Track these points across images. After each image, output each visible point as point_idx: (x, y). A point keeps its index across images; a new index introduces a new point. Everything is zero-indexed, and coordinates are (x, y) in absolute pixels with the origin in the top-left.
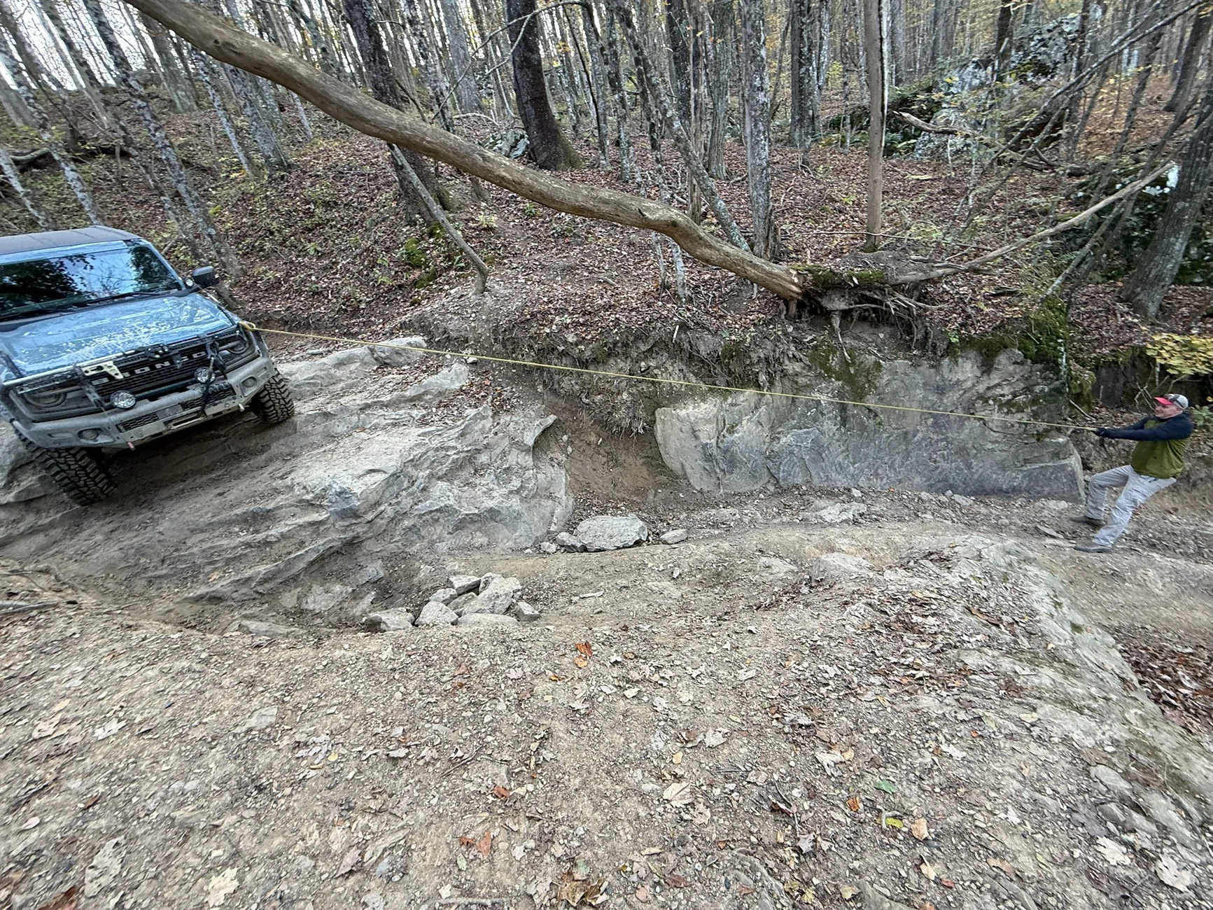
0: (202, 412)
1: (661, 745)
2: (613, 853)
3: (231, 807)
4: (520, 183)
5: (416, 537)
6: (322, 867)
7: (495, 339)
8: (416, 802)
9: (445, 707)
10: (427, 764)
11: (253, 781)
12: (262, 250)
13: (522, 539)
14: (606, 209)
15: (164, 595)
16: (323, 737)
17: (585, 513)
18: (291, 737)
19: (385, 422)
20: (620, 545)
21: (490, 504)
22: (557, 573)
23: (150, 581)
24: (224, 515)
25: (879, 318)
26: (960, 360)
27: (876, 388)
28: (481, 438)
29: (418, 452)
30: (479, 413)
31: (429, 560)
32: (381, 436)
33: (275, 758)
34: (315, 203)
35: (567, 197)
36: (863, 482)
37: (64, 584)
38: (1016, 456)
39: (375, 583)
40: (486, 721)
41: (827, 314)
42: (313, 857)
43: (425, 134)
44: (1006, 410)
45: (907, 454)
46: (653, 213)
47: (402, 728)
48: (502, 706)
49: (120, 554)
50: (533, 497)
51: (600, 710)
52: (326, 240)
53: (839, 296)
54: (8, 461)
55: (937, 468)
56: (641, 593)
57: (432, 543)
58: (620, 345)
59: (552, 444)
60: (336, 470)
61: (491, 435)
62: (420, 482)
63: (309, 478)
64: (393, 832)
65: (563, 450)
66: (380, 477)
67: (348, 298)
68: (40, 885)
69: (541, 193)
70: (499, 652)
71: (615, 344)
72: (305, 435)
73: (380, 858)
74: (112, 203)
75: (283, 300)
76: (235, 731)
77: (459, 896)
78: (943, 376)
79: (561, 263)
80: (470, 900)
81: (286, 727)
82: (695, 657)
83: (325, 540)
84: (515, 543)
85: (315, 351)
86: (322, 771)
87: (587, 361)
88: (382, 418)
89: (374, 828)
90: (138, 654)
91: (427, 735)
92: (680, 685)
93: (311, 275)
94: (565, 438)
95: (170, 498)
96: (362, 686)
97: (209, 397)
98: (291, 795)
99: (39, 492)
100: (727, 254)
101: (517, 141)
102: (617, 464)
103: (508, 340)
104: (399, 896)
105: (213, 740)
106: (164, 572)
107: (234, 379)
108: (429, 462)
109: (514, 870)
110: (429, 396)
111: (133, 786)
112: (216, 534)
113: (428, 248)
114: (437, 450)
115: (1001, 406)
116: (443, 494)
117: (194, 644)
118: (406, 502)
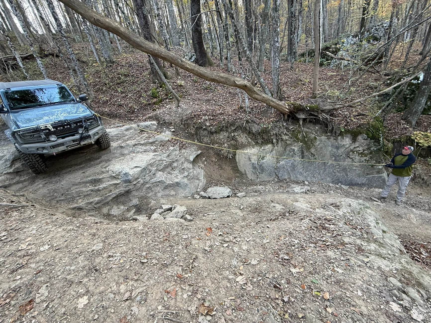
0: (79, 144)
1: (236, 263)
2: (218, 298)
3: (86, 276)
4: (193, 70)
5: (150, 191)
6: (117, 297)
7: (181, 123)
8: (150, 278)
9: (161, 246)
10: (154, 265)
11: (94, 267)
12: (102, 90)
13: (188, 193)
14: (222, 80)
15: (62, 206)
16: (118, 254)
17: (210, 185)
18: (107, 254)
19: (141, 150)
20: (222, 197)
21: (177, 180)
22: (199, 206)
23: (57, 202)
24: (84, 180)
25: (316, 121)
26: (345, 137)
27: (314, 146)
28: (175, 157)
29: (153, 161)
30: (174, 149)
31: (155, 199)
32: (140, 155)
33: (102, 260)
34: (121, 75)
35: (209, 75)
36: (309, 179)
37: (28, 200)
38: (364, 172)
39: (135, 206)
40: (175, 252)
41: (298, 120)
42: (114, 294)
43: (162, 52)
44: (360, 156)
45: (325, 170)
46: (239, 82)
47: (145, 253)
48: (180, 247)
49: (48, 192)
50: (192, 179)
51: (214, 250)
52: (124, 87)
53: (302, 113)
54: (12, 158)
55: (335, 175)
56: (229, 214)
57: (156, 193)
58: (225, 127)
59: (199, 160)
60: (124, 166)
61: (178, 157)
62: (153, 172)
63: (114, 168)
64: (142, 287)
65: (203, 163)
66: (139, 169)
67: (131, 107)
68: (20, 298)
69: (200, 74)
70: (180, 229)
71: (223, 127)
72: (114, 154)
73: (137, 295)
74: (52, 72)
75: (108, 107)
76: (88, 251)
77: (164, 310)
78: (338, 143)
79: (205, 98)
80: (168, 311)
81: (106, 250)
82: (248, 235)
83: (119, 190)
84: (185, 195)
85: (119, 125)
86: (118, 265)
87: (213, 132)
88: (141, 149)
89: (135, 285)
90: (55, 223)
91: (154, 256)
92: (243, 243)
93: (118, 99)
94: (204, 159)
95: (66, 173)
96: (132, 238)
97: (82, 138)
98: (107, 273)
99: (21, 169)
100: (264, 97)
101: (192, 56)
102: (222, 169)
103: (186, 124)
104: (144, 308)
105: (81, 253)
106: (62, 198)
107: (91, 133)
108: (156, 165)
109: (183, 302)
110: (157, 142)
111: (53, 267)
112: (81, 186)
113: (160, 91)
114: (159, 161)
115: (359, 154)
116: (161, 176)
117: (74, 221)
118: (148, 178)
